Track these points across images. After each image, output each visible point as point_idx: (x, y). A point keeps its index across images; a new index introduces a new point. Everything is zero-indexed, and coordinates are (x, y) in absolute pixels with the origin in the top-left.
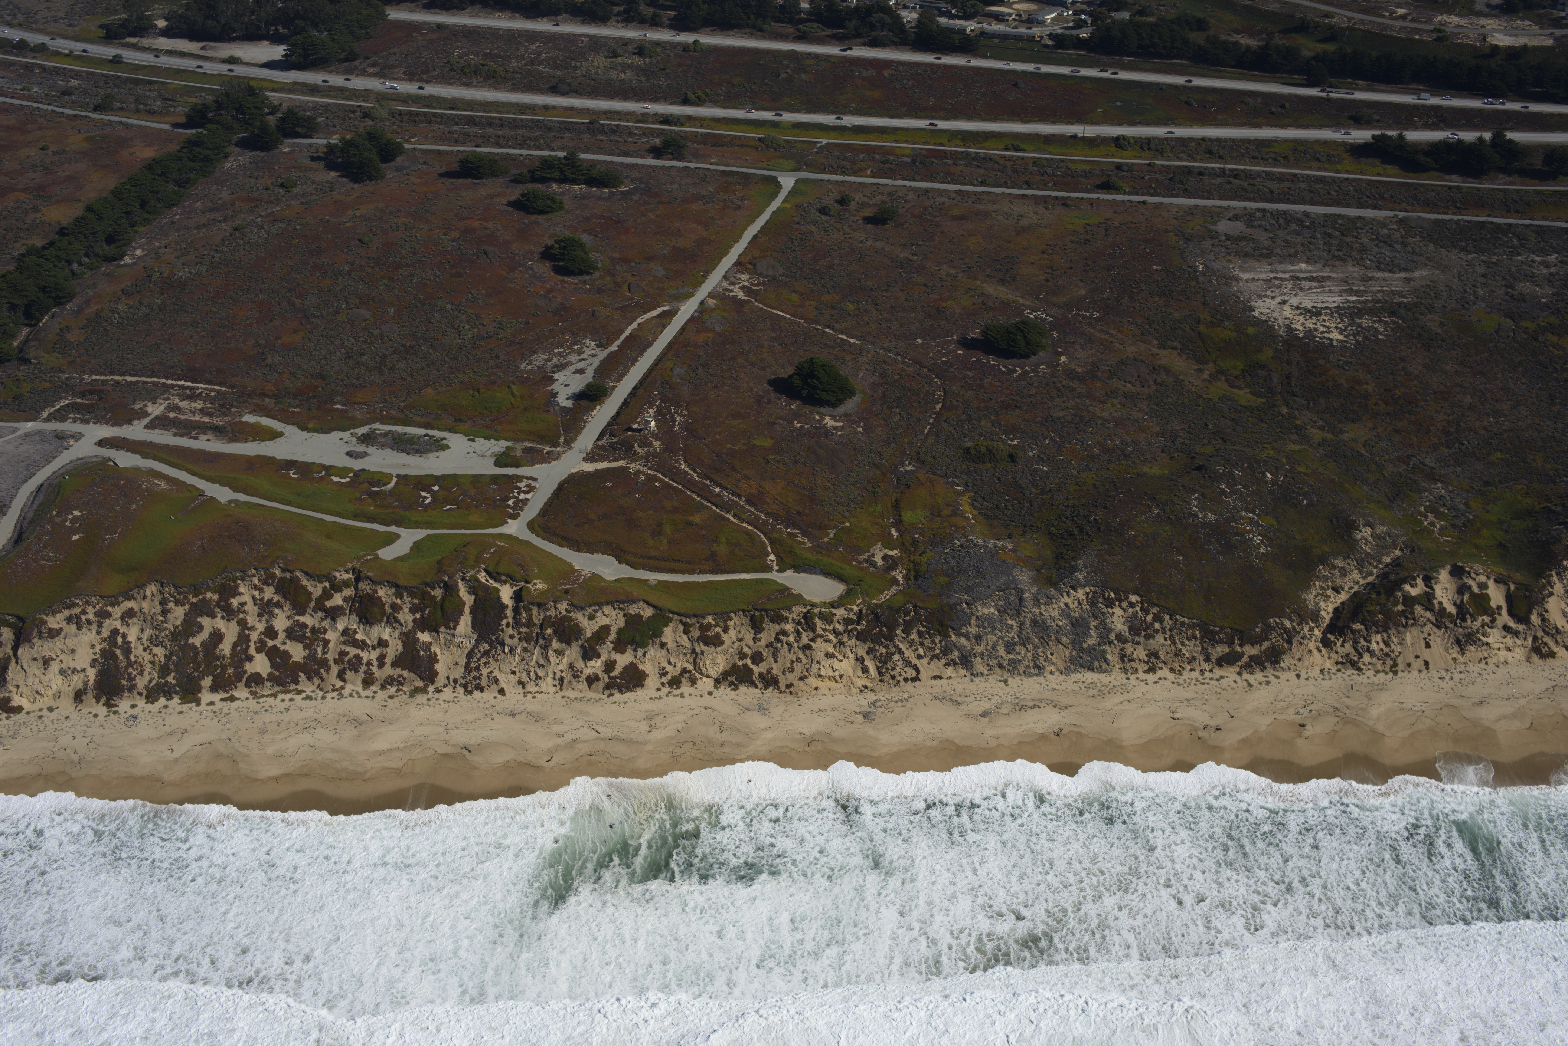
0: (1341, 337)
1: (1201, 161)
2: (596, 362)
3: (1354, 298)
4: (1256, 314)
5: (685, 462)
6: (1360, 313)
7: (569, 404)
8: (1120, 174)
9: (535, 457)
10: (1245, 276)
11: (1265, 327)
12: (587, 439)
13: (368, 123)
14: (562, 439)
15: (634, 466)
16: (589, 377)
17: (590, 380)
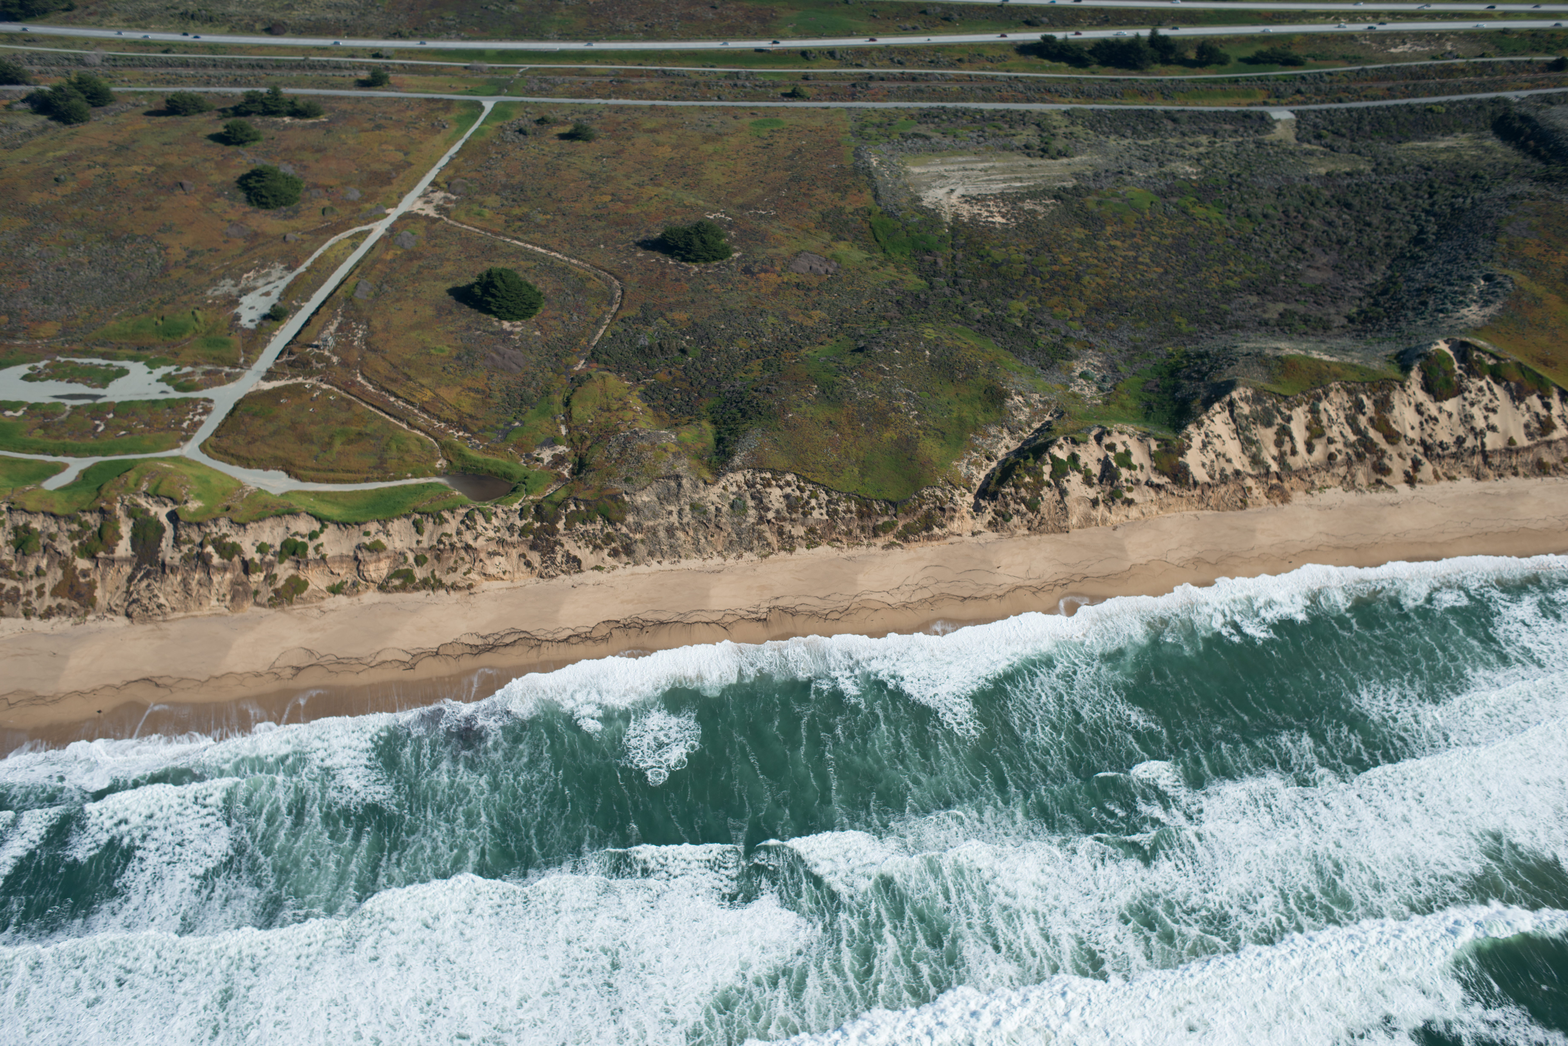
0: (1004, 221)
1: (882, 67)
2: (282, 284)
3: (1018, 184)
4: (924, 204)
5: (362, 374)
6: (1021, 198)
7: (252, 326)
8: (806, 83)
9: (214, 379)
10: (917, 170)
11: (932, 217)
12: (267, 358)
13: (82, 69)
14: (242, 360)
15: (309, 382)
16: (274, 299)
17: (275, 301)
